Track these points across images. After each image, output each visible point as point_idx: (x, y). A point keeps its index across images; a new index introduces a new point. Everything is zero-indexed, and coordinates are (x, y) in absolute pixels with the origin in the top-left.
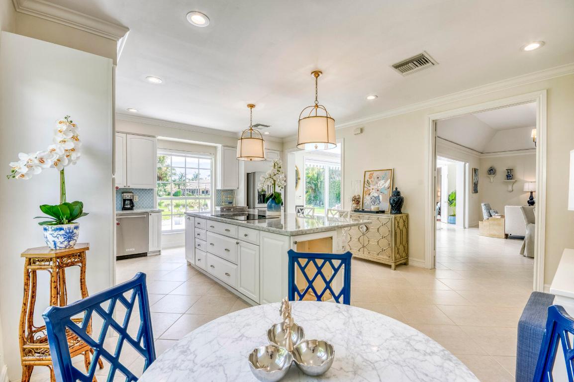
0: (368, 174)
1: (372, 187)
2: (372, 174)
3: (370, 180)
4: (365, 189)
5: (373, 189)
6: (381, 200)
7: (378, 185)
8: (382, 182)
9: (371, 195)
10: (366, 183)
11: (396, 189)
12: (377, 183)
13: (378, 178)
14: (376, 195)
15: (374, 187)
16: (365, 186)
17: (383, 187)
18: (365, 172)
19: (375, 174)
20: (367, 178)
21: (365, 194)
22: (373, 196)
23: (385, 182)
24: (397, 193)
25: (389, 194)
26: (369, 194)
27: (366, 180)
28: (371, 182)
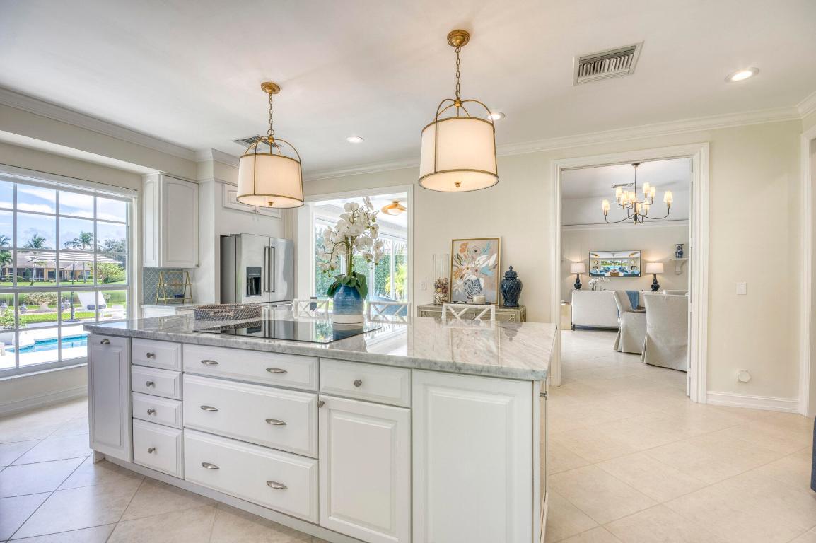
0: (457, 245)
1: (466, 265)
2: (466, 245)
3: (462, 255)
4: (455, 269)
5: (468, 269)
6: (482, 286)
7: (477, 263)
8: (483, 258)
9: (466, 277)
10: (455, 259)
11: (511, 268)
12: (474, 259)
13: (476, 251)
14: (473, 278)
15: (470, 266)
16: (454, 263)
17: (484, 265)
18: (453, 241)
19: (471, 245)
20: (457, 251)
21: (454, 277)
22: (469, 280)
23: (489, 258)
24: (511, 276)
25: (498, 277)
26: (462, 277)
27: (455, 254)
28: (463, 258)
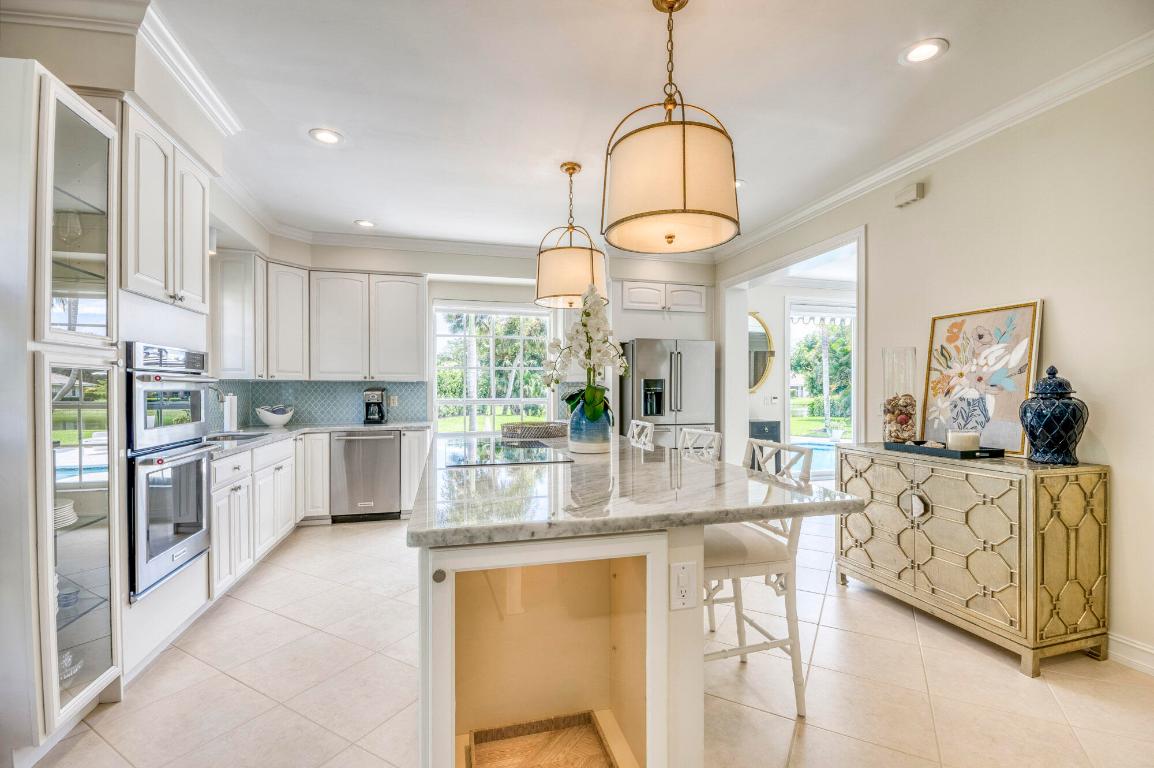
0: (943, 327)
1: (957, 367)
2: (960, 326)
3: (950, 348)
4: (934, 376)
5: (961, 375)
6: (991, 413)
7: (982, 362)
8: (997, 349)
9: (956, 394)
10: (938, 354)
11: (1053, 372)
12: (975, 355)
13: (981, 337)
14: (972, 394)
15: (965, 369)
16: (935, 364)
17: (999, 366)
18: (934, 320)
19: (970, 326)
20: (941, 339)
21: (931, 392)
22: (962, 399)
23: (1009, 350)
24: (1056, 389)
25: (1023, 390)
26: (948, 392)
27: (937, 346)
28: (953, 353)
